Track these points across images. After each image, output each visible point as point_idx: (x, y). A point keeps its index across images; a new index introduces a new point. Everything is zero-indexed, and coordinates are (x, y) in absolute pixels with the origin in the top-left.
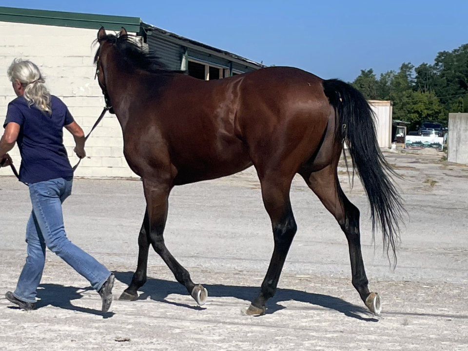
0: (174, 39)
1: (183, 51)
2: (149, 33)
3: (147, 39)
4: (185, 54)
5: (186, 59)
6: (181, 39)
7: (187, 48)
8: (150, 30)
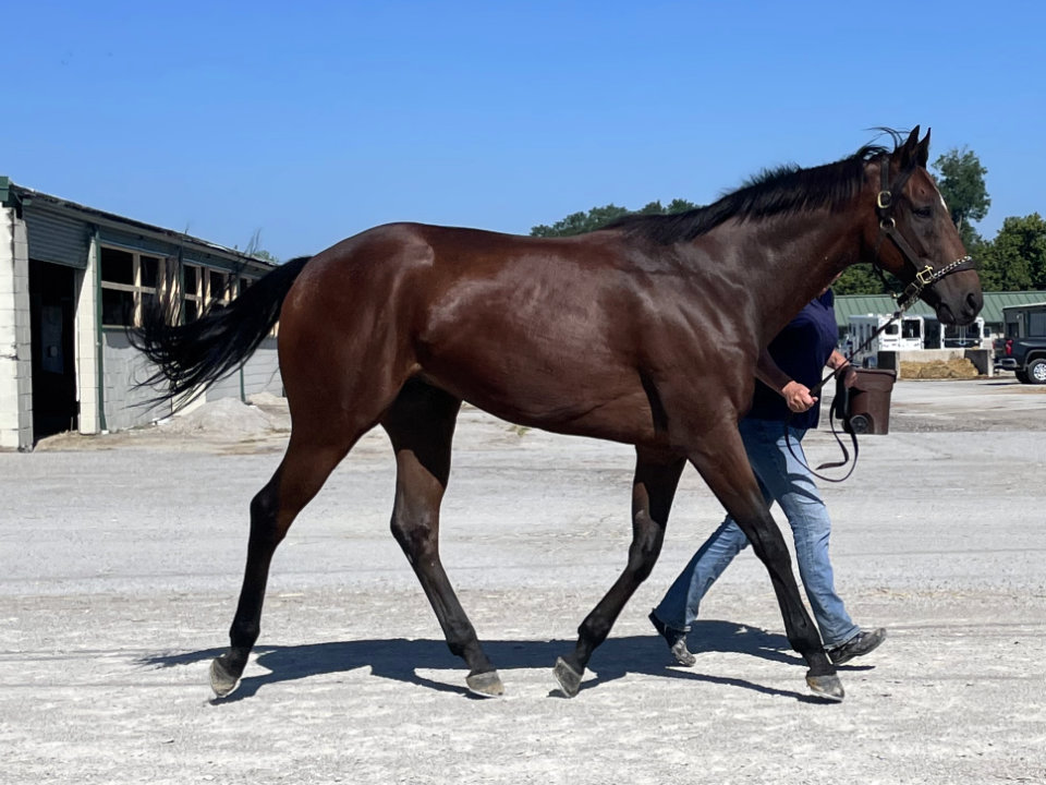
0: (74, 211)
1: (90, 231)
2: (26, 202)
3: (24, 213)
4: (94, 235)
5: (97, 244)
6: (87, 211)
7: (98, 226)
8: (28, 197)
